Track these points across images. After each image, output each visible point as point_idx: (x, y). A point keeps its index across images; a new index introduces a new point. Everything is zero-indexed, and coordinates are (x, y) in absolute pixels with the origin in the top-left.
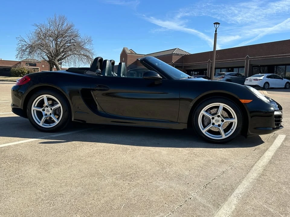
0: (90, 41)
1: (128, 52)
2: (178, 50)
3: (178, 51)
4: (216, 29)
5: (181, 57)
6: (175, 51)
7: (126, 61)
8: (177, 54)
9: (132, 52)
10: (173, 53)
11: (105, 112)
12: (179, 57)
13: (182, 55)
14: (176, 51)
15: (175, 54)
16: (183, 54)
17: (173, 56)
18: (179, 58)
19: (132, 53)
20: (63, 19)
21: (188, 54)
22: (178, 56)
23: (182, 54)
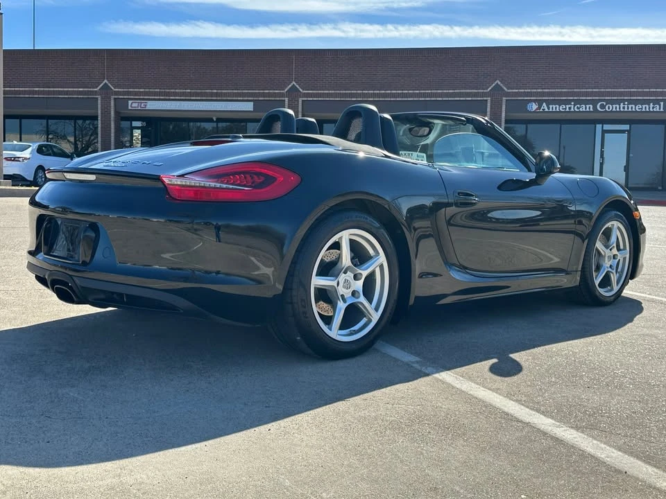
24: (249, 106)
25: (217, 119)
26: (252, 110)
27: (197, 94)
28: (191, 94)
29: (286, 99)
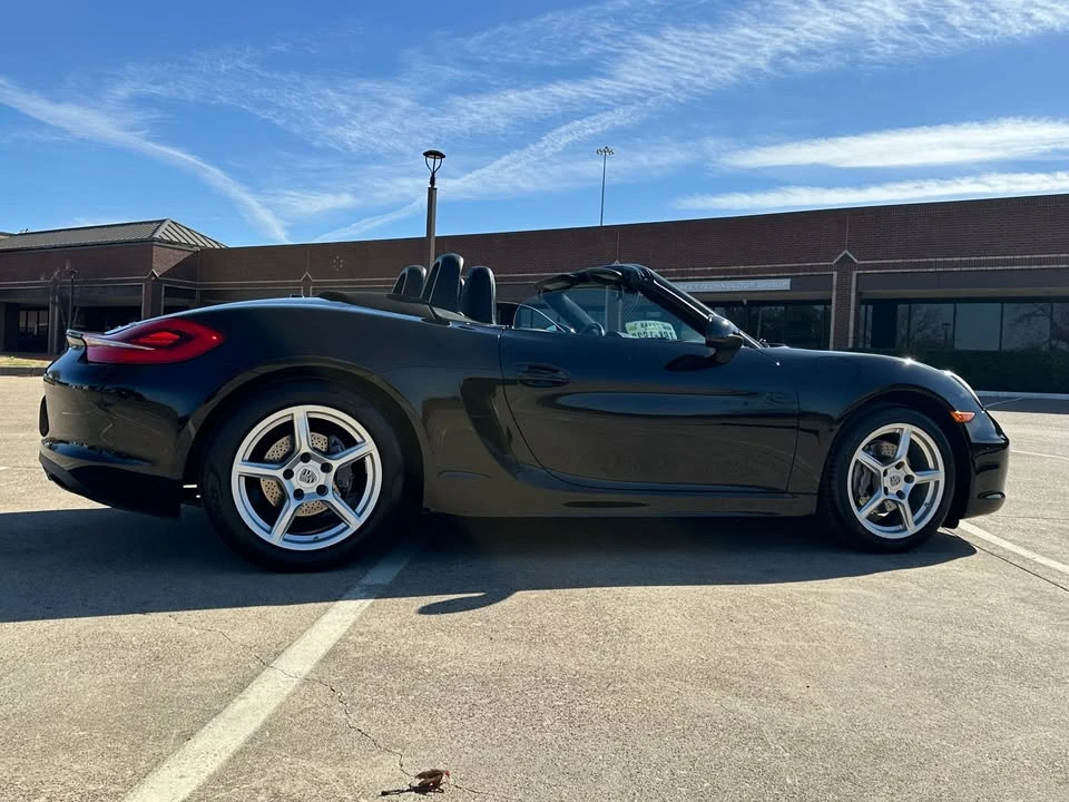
2: (173, 225)
3: (172, 231)
4: (433, 174)
5: (189, 254)
6: (162, 229)
8: (171, 242)
10: (157, 236)
11: (543, 467)
12: (181, 256)
13: (192, 246)
14: (166, 232)
15: (161, 240)
16: (197, 245)
17: (154, 248)
18: (180, 259)
21: (217, 247)
22: (176, 252)
23: (192, 242)
24: (785, 284)
25: (748, 302)
26: (788, 288)
27: (719, 272)
28: (713, 272)
29: (835, 273)
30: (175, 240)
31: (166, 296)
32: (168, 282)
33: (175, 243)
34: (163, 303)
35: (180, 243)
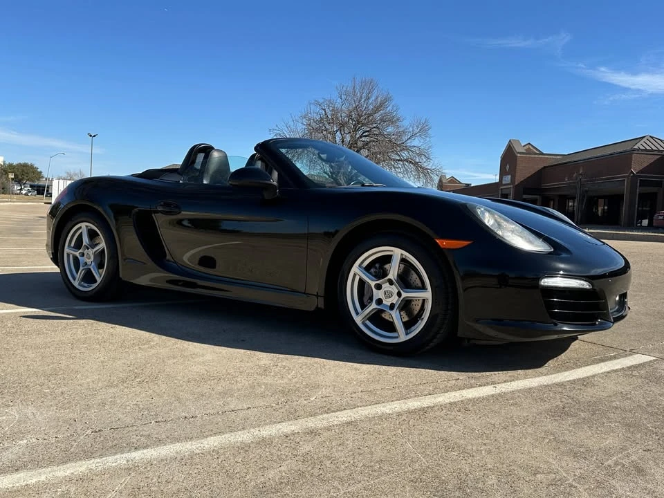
0: (423, 130)
1: (518, 149)
2: (650, 139)
3: (648, 143)
5: (658, 157)
6: (642, 142)
7: (513, 172)
8: (646, 150)
9: (531, 150)
10: (636, 147)
11: (176, 262)
12: (652, 159)
14: (644, 144)
15: (640, 150)
17: (633, 155)
18: (653, 161)
19: (529, 152)
20: (370, 86)
22: (649, 157)
30: (648, 148)
31: (640, 186)
32: (642, 177)
33: (649, 151)
34: (638, 190)
35: (652, 150)
